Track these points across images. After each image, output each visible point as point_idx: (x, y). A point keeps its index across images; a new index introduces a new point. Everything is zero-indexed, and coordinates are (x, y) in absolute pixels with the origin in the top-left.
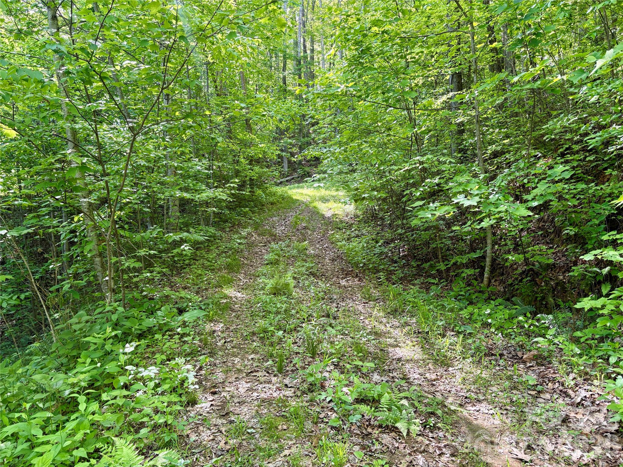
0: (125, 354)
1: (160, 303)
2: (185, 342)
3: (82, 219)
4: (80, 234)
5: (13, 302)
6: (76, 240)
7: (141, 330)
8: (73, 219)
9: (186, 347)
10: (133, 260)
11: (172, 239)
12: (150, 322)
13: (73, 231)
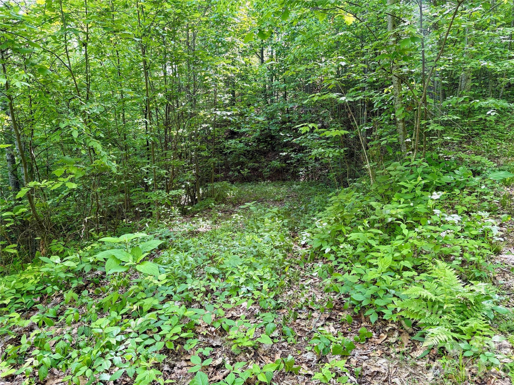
0: (432, 199)
1: (455, 164)
2: (483, 200)
3: (390, 91)
4: (389, 103)
5: (336, 154)
6: (385, 108)
7: (440, 184)
8: (383, 91)
9: (485, 204)
10: (436, 125)
11: (479, 105)
12: (448, 178)
13: (383, 101)
